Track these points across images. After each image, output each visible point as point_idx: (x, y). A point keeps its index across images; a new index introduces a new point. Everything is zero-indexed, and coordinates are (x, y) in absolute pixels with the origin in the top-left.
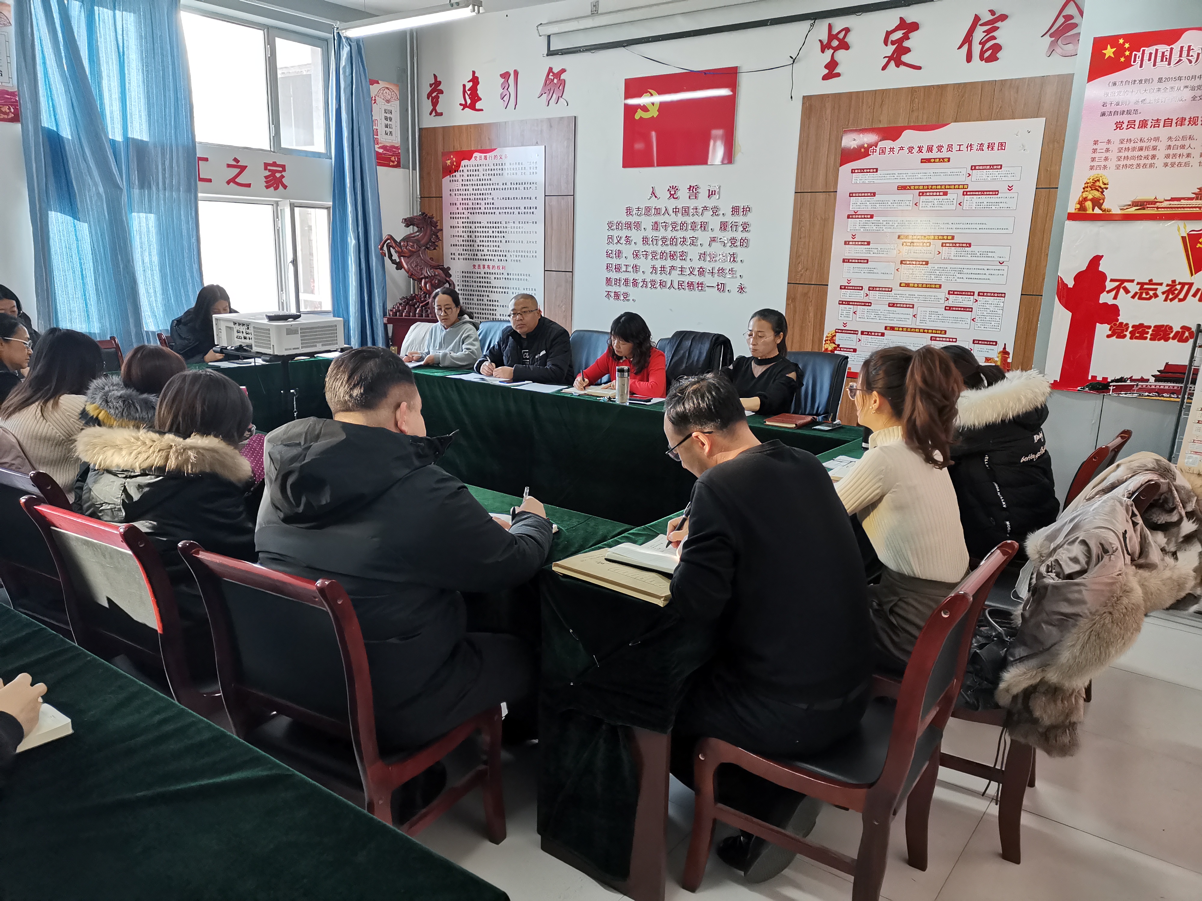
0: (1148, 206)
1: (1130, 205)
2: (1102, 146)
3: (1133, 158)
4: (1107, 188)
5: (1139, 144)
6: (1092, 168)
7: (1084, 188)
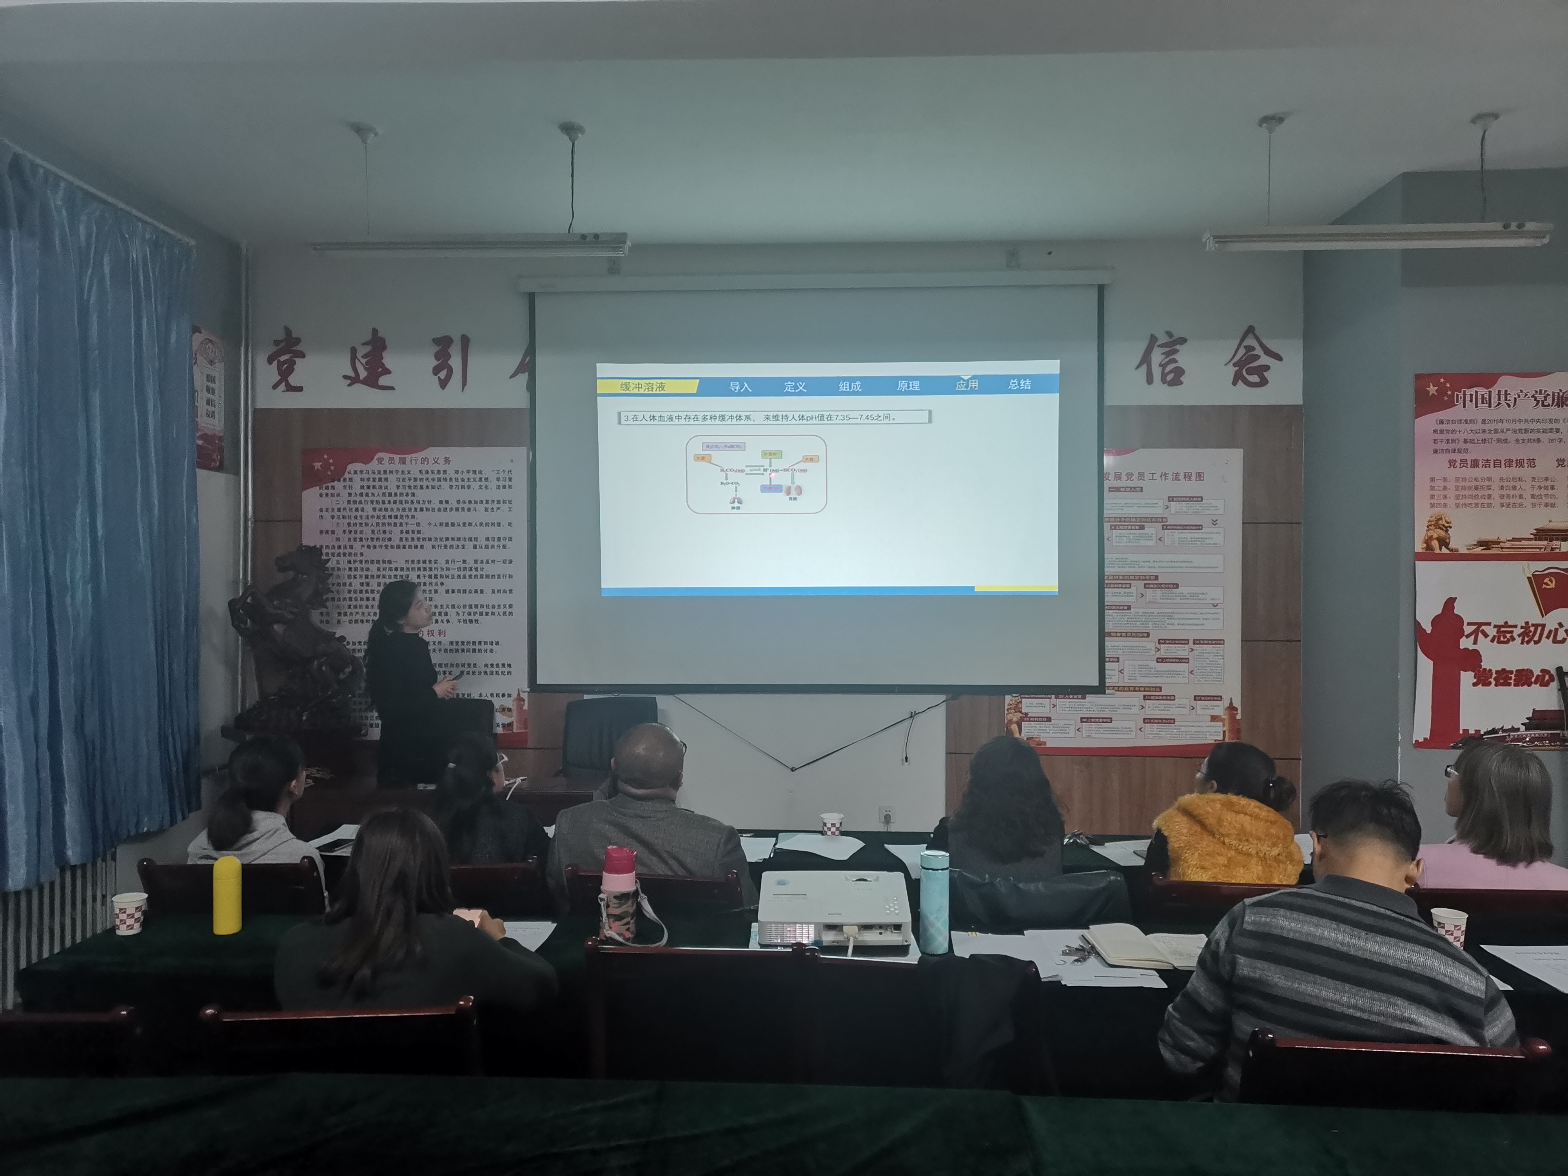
0: (1493, 546)
1: (1475, 545)
2: (1439, 483)
3: (1471, 497)
4: (1450, 527)
5: (1474, 484)
6: (1432, 506)
7: (1428, 527)
